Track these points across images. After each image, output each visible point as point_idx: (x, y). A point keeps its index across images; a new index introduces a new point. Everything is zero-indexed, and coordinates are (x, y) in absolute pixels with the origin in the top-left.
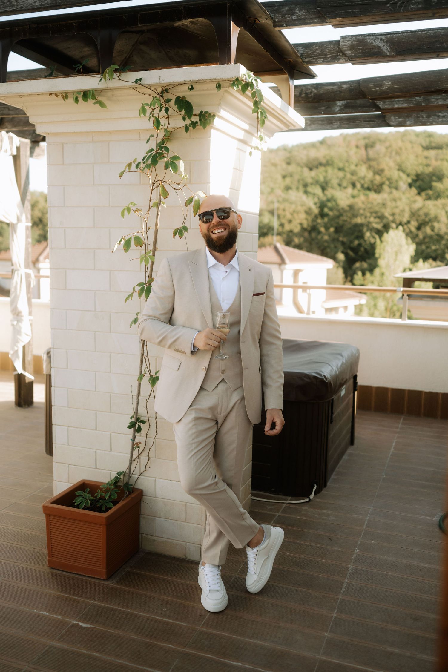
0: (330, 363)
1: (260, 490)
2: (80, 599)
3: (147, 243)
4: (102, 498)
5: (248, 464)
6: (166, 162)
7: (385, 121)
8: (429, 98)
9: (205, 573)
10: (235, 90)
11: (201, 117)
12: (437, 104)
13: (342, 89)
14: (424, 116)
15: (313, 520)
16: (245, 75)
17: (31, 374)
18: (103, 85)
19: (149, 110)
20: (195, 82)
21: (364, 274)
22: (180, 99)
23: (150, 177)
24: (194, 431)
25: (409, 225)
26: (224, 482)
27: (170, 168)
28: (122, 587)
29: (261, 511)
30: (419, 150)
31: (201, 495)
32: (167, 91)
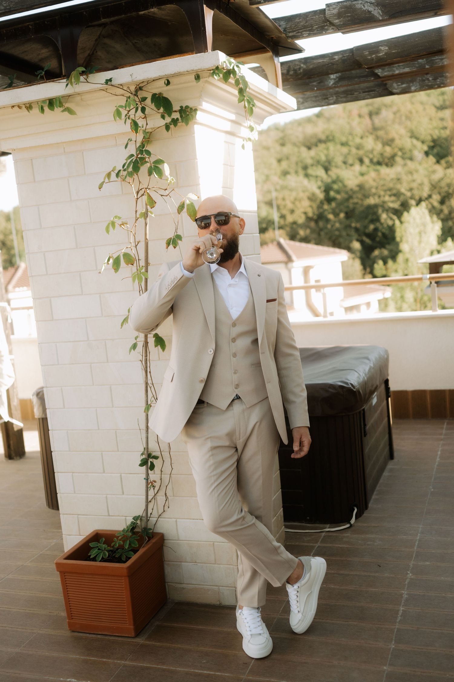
0: (356, 370)
1: (294, 521)
2: (110, 661)
3: (137, 259)
4: (121, 547)
5: (277, 493)
6: (149, 168)
7: (387, 89)
8: (433, 59)
9: (243, 617)
10: (217, 79)
11: (182, 112)
12: (443, 64)
13: (334, 60)
14: (430, 79)
15: (357, 547)
16: (225, 62)
17: (19, 421)
18: (70, 90)
19: (124, 112)
20: (171, 76)
21: (385, 263)
22: (157, 96)
23: (133, 186)
24: (211, 462)
25: (431, 200)
26: (251, 515)
27: (154, 173)
28: (154, 643)
29: (297, 544)
30: (432, 111)
31: (227, 532)
32: (141, 89)
